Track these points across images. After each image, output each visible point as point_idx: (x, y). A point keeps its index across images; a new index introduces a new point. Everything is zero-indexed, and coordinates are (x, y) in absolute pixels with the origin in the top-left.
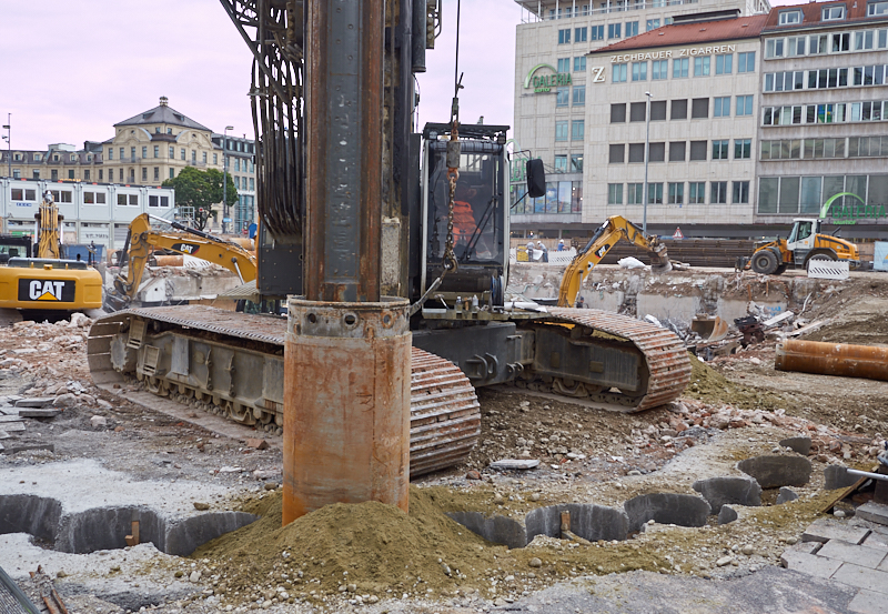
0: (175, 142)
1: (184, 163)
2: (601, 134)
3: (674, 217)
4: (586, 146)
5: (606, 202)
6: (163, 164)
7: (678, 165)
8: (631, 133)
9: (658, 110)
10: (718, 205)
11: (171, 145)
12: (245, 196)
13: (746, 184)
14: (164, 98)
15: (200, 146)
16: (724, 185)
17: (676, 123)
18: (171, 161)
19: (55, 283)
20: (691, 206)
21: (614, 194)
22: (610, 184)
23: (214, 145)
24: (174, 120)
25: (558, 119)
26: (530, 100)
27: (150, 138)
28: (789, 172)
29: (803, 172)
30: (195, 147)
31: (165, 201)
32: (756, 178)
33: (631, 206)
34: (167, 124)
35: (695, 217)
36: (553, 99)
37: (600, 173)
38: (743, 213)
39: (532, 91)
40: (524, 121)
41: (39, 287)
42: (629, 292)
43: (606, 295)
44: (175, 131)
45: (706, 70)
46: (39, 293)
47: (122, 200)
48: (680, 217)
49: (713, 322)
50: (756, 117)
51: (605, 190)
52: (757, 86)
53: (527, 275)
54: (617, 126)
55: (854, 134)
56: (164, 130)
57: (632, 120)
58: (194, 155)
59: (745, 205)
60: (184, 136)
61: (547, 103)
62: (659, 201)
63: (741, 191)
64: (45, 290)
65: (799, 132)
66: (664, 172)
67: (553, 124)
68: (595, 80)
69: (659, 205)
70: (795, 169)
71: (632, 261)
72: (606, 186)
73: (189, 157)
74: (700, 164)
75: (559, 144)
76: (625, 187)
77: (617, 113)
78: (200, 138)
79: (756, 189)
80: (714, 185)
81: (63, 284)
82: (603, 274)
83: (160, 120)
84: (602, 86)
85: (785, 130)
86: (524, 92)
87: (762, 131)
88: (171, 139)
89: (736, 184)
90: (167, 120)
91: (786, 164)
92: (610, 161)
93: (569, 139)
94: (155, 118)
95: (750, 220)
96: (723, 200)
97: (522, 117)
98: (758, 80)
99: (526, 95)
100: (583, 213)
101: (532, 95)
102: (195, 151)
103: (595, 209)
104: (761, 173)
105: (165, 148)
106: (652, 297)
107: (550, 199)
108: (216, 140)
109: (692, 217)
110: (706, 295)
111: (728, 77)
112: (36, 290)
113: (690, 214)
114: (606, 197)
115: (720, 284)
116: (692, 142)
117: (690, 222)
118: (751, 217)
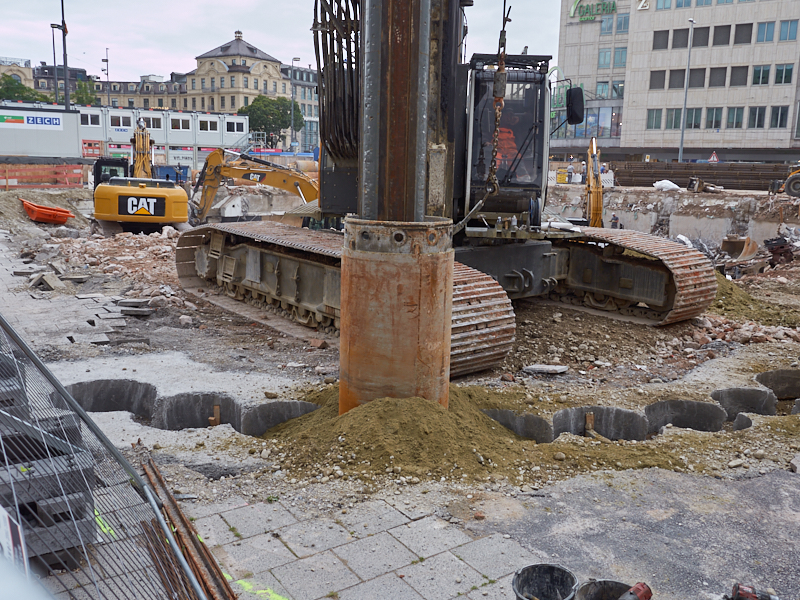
0: (249, 73)
1: (256, 92)
2: (643, 59)
3: (711, 142)
4: (628, 72)
5: (644, 127)
6: (238, 93)
7: (718, 91)
8: (673, 59)
9: (701, 36)
10: (755, 130)
11: (246, 75)
12: (311, 122)
13: (785, 109)
14: (239, 32)
15: (270, 76)
16: (763, 110)
17: (718, 48)
18: (246, 90)
19: (149, 200)
20: (729, 130)
21: (653, 118)
22: (649, 110)
23: (283, 75)
24: (248, 53)
25: (601, 47)
26: (575, 29)
27: (227, 69)
30: (266, 77)
31: (240, 127)
32: (796, 103)
33: (668, 131)
34: (241, 56)
35: (732, 141)
36: (597, 27)
37: (640, 98)
38: (781, 138)
39: (577, 20)
40: (569, 50)
41: (135, 203)
42: (662, 213)
43: (641, 215)
44: (249, 63)
46: (135, 208)
47: (203, 126)
48: (717, 142)
49: (743, 242)
51: (645, 115)
53: (566, 196)
54: (659, 53)
56: (239, 62)
57: (674, 47)
58: (266, 85)
59: (782, 130)
60: (256, 67)
61: (591, 31)
62: (697, 126)
63: (780, 116)
64: (140, 206)
66: (703, 98)
67: (596, 52)
68: (640, 8)
69: (697, 130)
71: (667, 184)
72: (646, 111)
73: (261, 86)
74: (740, 90)
75: (601, 71)
76: (664, 113)
77: (660, 40)
78: (271, 69)
79: (794, 114)
80: (753, 110)
81: (155, 200)
82: (638, 197)
83: (236, 53)
84: (646, 14)
86: (570, 21)
88: (246, 70)
89: (775, 109)
90: (241, 53)
92: (651, 88)
93: (611, 66)
94: (231, 51)
95: (787, 145)
96: (761, 125)
97: (566, 45)
99: (571, 24)
100: (622, 137)
101: (577, 24)
102: (266, 81)
103: (635, 134)
105: (240, 78)
106: (685, 218)
107: (591, 124)
108: (284, 71)
109: (729, 142)
110: (738, 217)
111: (774, 2)
112: (133, 206)
113: (727, 138)
114: (645, 122)
115: (753, 206)
116: (733, 68)
117: (726, 146)
118: (789, 141)
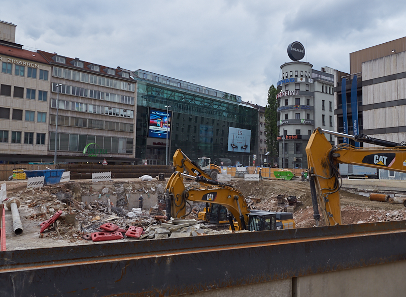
7: (6, 121)
10: (29, 145)
13: (44, 135)
16: (32, 134)
17: (4, 97)
20: (13, 144)
28: (63, 131)
29: (70, 132)
32: (49, 133)
35: (16, 150)
38: (43, 149)
45: (22, 74)
48: (6, 150)
50: (49, 103)
52: (49, 88)
55: (90, 118)
59: (43, 146)
63: (41, 139)
65: (68, 113)
70: (66, 130)
74: (19, 122)
79: (48, 138)
80: (26, 134)
85: (62, 111)
87: (51, 110)
89: (38, 135)
91: (62, 127)
95: (46, 153)
96: (31, 142)
98: (49, 85)
104: (51, 130)
109: (14, 151)
111: (34, 80)
116: (13, 109)
117: (12, 153)
118: (46, 151)
